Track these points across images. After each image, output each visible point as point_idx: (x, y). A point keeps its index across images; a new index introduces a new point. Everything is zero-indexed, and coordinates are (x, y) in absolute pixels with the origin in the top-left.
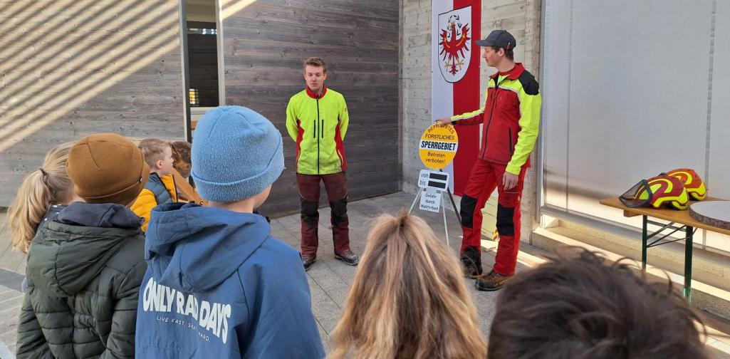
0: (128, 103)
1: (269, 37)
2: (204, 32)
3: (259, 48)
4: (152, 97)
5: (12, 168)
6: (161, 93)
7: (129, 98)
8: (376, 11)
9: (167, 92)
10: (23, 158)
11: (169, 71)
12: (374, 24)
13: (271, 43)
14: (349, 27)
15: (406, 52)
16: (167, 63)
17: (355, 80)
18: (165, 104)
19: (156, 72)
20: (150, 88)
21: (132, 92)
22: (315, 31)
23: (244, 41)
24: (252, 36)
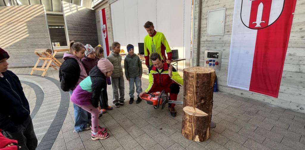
0: (39, 44)
1: (75, 30)
2: (60, 27)
3: (74, 32)
4: (44, 43)
5: (15, 59)
6: (46, 42)
7: (39, 43)
8: (92, 24)
9: (47, 42)
10: (18, 56)
11: (47, 38)
12: (92, 27)
13: (76, 31)
14: (88, 28)
15: (98, 32)
16: (46, 36)
17: (91, 38)
18: (47, 44)
19: (44, 38)
20: (43, 41)
21: (39, 42)
22: (83, 29)
23: (71, 31)
24: (73, 30)
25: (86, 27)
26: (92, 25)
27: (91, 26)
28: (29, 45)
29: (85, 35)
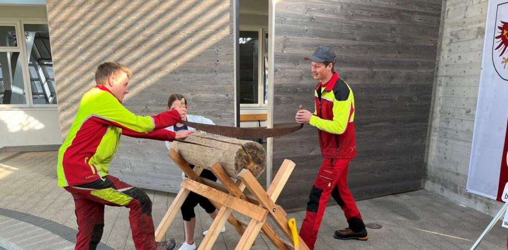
1: (315, 34)
3: (305, 46)
4: (207, 95)
6: (215, 91)
8: (420, 4)
9: (220, 90)
11: (223, 71)
12: (416, 18)
13: (317, 40)
14: (392, 22)
15: (445, 47)
16: (222, 63)
17: (392, 78)
18: (218, 101)
19: (212, 71)
20: (206, 86)
21: (191, 90)
22: (359, 27)
23: (293, 38)
24: (300, 33)
25: (377, 21)
26: (418, 9)
27: (413, 13)
28: (150, 102)
29: (362, 63)
